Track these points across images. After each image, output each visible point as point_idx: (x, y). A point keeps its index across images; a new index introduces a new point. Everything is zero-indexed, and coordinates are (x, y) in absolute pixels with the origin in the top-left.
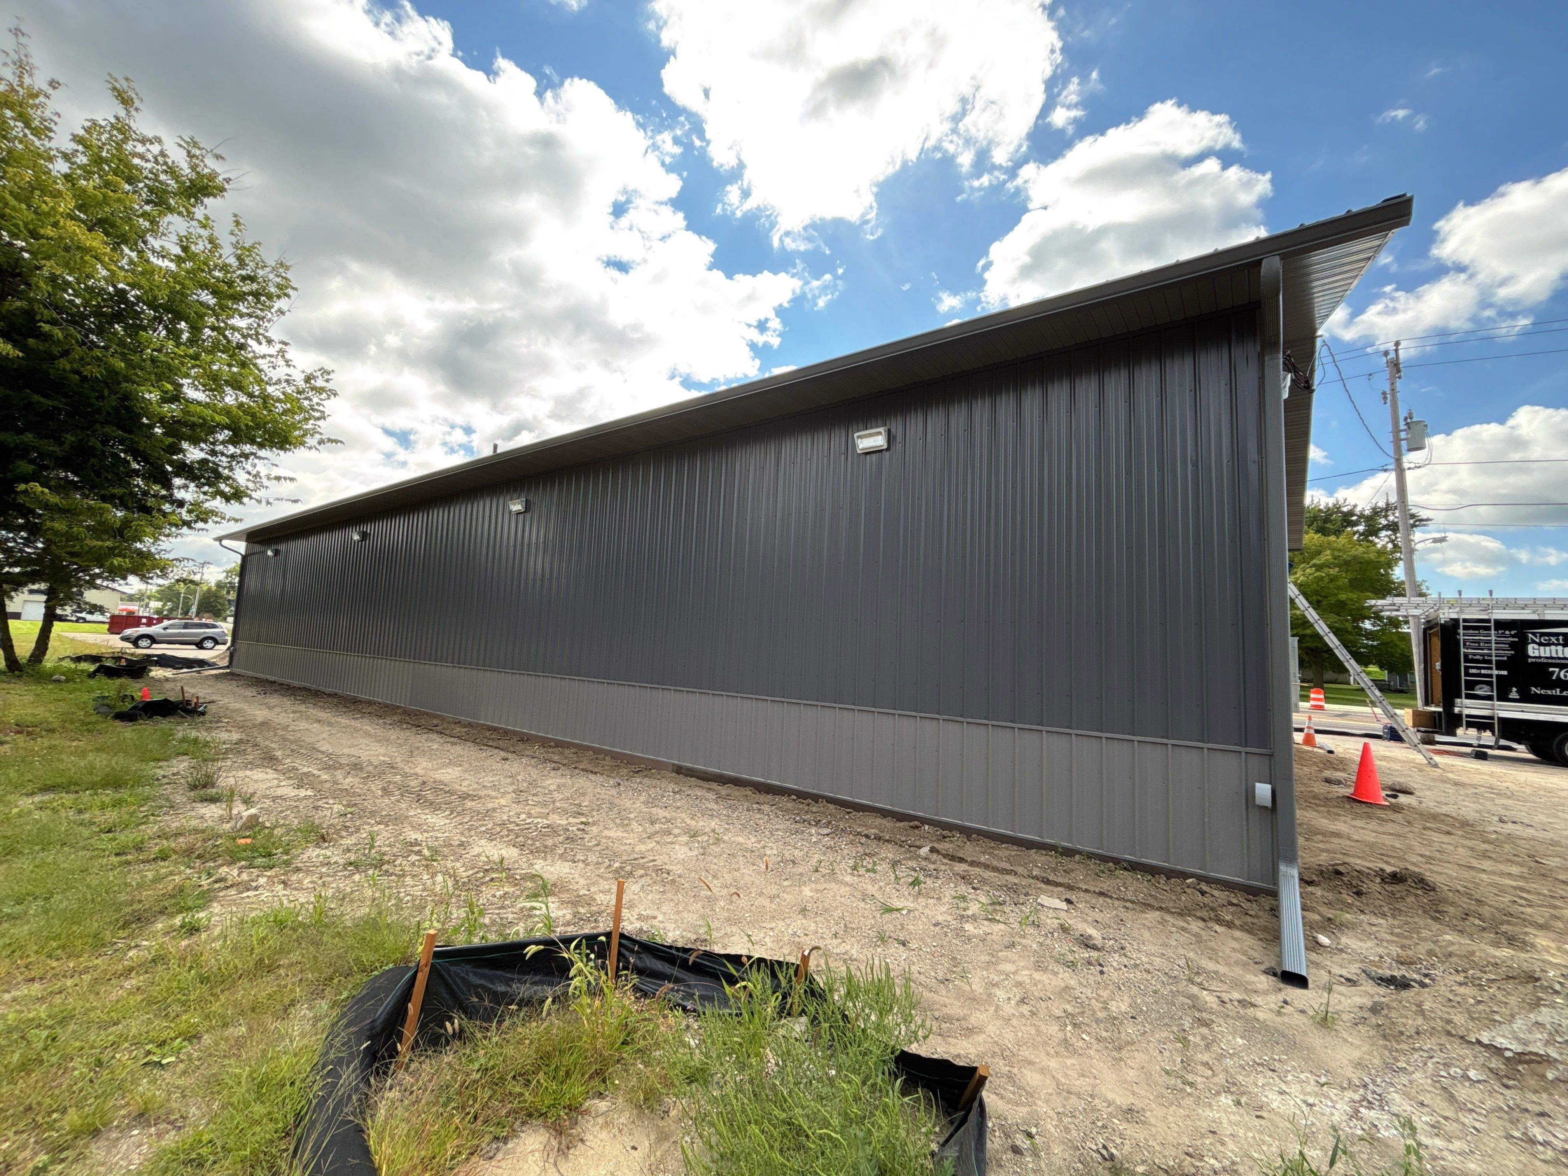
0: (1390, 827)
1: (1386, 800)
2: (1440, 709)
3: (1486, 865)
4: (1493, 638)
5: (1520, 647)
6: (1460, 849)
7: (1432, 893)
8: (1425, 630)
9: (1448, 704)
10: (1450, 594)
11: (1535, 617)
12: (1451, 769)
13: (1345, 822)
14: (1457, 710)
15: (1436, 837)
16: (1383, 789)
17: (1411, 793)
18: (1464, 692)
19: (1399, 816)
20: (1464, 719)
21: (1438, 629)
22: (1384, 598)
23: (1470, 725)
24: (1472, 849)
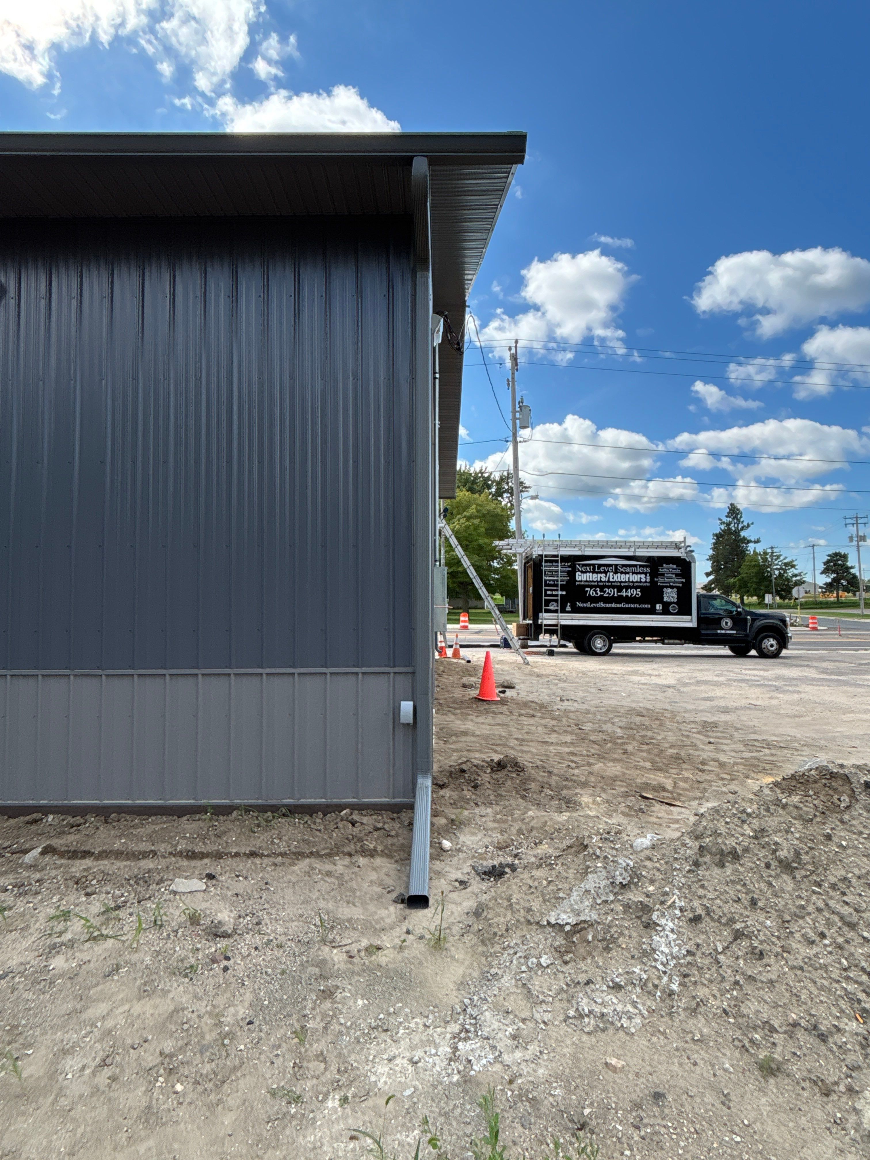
0: (500, 719)
1: (498, 696)
2: (531, 622)
3: (553, 738)
4: (559, 568)
5: (572, 574)
6: (539, 728)
7: (521, 774)
8: (525, 564)
9: (536, 618)
10: (539, 538)
11: (579, 553)
12: (536, 665)
13: (472, 720)
14: (540, 621)
15: (526, 721)
16: (497, 687)
17: (513, 688)
18: (544, 608)
19: (505, 707)
20: (544, 628)
21: (532, 562)
22: (503, 540)
23: (547, 631)
24: (545, 726)
